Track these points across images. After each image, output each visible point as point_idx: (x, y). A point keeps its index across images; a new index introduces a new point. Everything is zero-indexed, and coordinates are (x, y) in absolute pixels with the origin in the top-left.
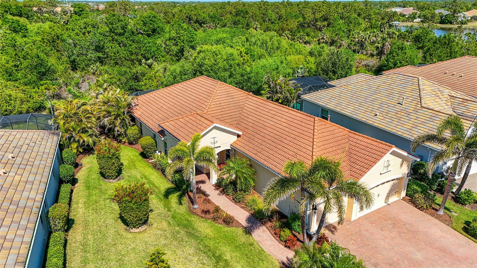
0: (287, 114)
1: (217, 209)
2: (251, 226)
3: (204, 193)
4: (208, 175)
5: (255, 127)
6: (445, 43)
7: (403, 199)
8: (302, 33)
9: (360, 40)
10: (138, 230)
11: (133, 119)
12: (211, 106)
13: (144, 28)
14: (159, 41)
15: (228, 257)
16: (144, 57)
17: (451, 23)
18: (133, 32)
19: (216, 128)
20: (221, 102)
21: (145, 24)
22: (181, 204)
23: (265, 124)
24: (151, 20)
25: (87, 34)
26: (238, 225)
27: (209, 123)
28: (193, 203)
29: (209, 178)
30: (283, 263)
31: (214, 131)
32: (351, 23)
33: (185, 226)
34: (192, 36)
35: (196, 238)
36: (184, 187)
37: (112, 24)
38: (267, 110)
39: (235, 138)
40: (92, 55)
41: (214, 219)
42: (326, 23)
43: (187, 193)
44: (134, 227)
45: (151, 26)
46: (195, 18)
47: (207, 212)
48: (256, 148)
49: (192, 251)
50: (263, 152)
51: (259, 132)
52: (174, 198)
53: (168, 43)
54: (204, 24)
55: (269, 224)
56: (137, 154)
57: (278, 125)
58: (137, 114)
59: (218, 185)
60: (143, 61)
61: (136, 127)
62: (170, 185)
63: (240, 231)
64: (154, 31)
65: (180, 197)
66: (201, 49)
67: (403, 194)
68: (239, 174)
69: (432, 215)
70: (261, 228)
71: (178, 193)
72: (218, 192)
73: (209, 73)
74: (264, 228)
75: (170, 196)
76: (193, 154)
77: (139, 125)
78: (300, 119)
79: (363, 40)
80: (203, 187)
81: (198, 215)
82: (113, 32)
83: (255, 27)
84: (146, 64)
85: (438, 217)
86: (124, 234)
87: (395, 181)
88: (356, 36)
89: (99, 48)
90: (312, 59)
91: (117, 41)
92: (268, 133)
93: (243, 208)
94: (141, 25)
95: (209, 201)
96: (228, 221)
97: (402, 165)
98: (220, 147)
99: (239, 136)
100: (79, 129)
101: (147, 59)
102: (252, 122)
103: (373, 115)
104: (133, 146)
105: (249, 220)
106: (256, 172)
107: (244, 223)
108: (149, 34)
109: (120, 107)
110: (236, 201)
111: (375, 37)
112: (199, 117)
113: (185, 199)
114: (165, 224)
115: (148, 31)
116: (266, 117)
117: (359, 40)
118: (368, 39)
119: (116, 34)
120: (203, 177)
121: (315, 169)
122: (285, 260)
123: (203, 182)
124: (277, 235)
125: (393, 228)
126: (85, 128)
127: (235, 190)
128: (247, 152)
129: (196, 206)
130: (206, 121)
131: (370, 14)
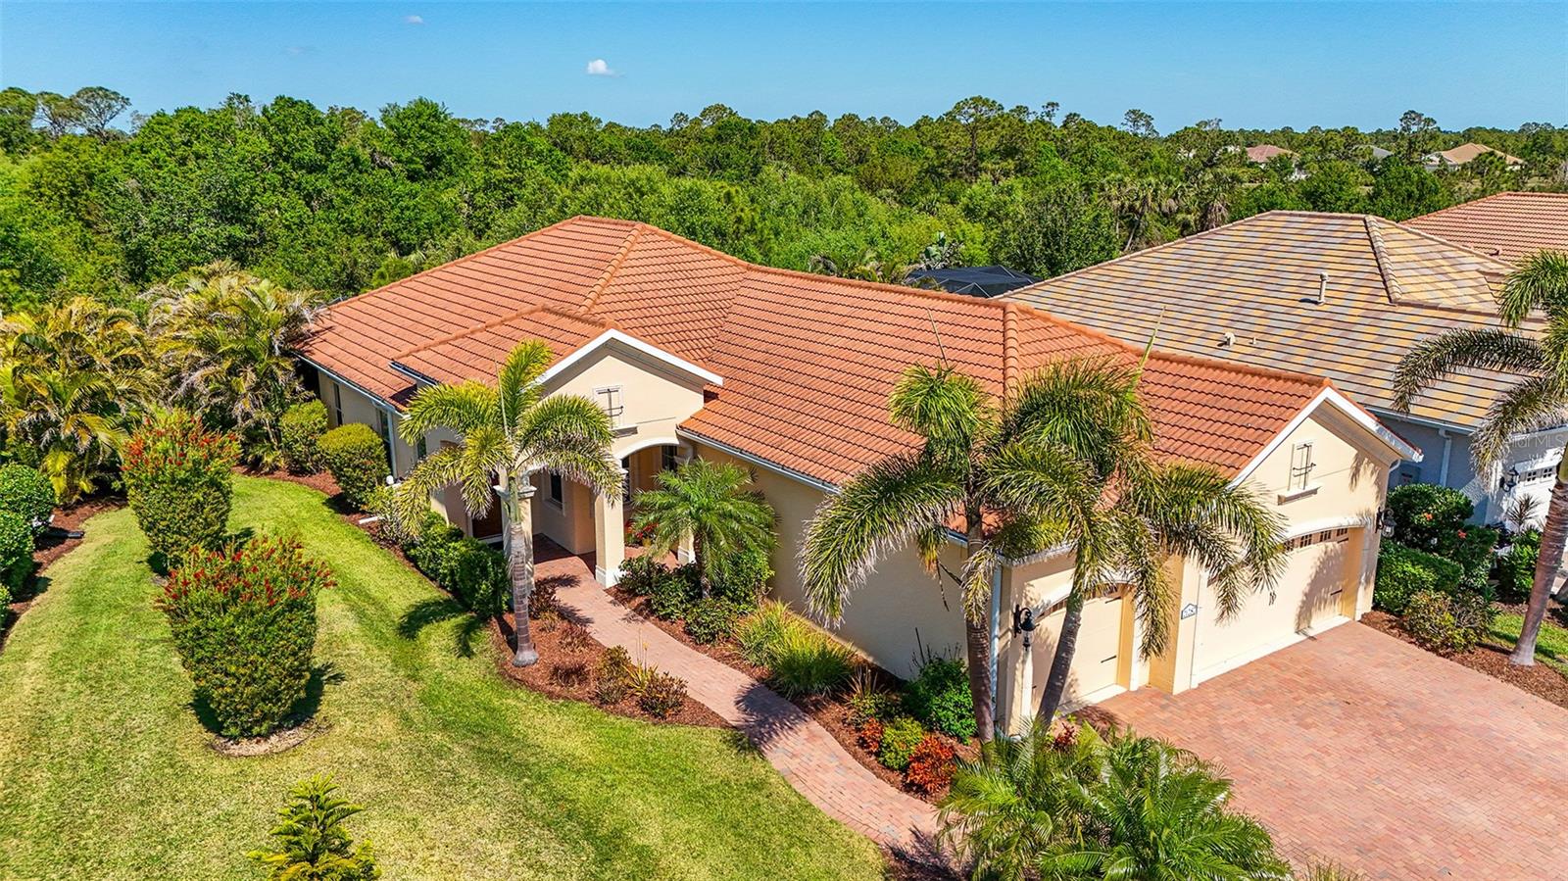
0: (897, 309)
1: (616, 660)
2: (761, 724)
3: (566, 614)
4: (590, 559)
5: (773, 360)
6: (1410, 195)
7: (1366, 619)
9: (1127, 203)
10: (263, 747)
13: (397, 150)
14: (447, 197)
15: (651, 836)
16: (396, 244)
18: (356, 161)
19: (612, 348)
21: (401, 139)
22: (466, 651)
23: (812, 347)
24: (422, 127)
25: (191, 164)
26: (704, 716)
28: (514, 645)
29: (592, 569)
30: (899, 854)
31: (610, 362)
32: (1092, 162)
33: (478, 730)
35: (521, 769)
36: (485, 587)
37: (285, 131)
38: (820, 306)
39: (695, 402)
40: (204, 228)
41: (603, 700)
42: (1010, 164)
43: (499, 614)
44: (246, 733)
45: (423, 146)
47: (571, 674)
48: (778, 426)
49: (491, 821)
50: (806, 436)
51: (789, 376)
52: (438, 637)
53: (480, 198)
55: (835, 710)
56: (316, 501)
57: (862, 347)
59: (625, 592)
60: (392, 255)
61: (317, 404)
62: (428, 592)
63: (711, 739)
64: (434, 161)
65: (467, 632)
67: (1364, 601)
68: (711, 520)
69: (1492, 671)
70: (801, 727)
71: (460, 619)
72: (624, 610)
74: (815, 726)
75: (422, 633)
76: (513, 423)
77: (331, 397)
78: (948, 318)
79: (1138, 204)
80: (563, 596)
81: (533, 688)
82: (286, 159)
84: (399, 265)
85: (1518, 677)
86: (196, 762)
88: (1114, 192)
89: (231, 211)
91: (298, 187)
92: (825, 373)
93: (723, 659)
94: (387, 139)
95: (585, 640)
96: (663, 702)
97: (1355, 475)
98: (634, 431)
99: (709, 396)
100: (76, 394)
102: (764, 347)
103: (1215, 344)
104: (311, 480)
105: (748, 700)
106: (777, 517)
107: (732, 714)
108: (414, 170)
109: (257, 327)
110: (700, 637)
111: (1175, 198)
113: (488, 638)
114: (386, 725)
115: (410, 161)
116: (816, 326)
117: (1123, 206)
118: (1153, 200)
119: (299, 165)
120: (572, 565)
122: (905, 841)
123: (568, 581)
124: (868, 748)
125: (1349, 716)
126: (103, 392)
127: (695, 595)
128: (744, 443)
129: (527, 655)
130: (578, 326)
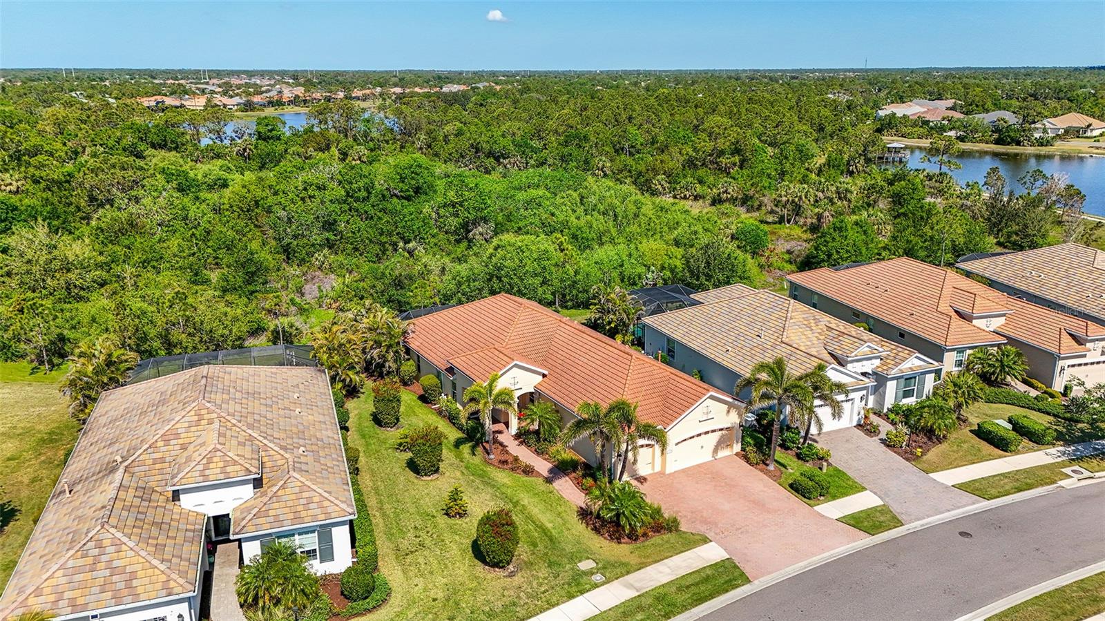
0: (604, 350)
1: (516, 459)
2: (553, 477)
3: (501, 444)
4: (507, 424)
5: (565, 364)
7: (737, 454)
8: (689, 179)
9: (791, 199)
10: (429, 478)
11: (408, 351)
12: (512, 338)
13: (401, 185)
14: (426, 209)
15: (525, 502)
16: (403, 238)
17: (1018, 143)
18: (384, 196)
19: (516, 366)
20: (525, 332)
21: (402, 180)
22: (474, 454)
23: (577, 361)
24: (413, 173)
25: (307, 200)
26: (539, 475)
27: (508, 360)
28: (488, 454)
29: (508, 428)
30: (582, 508)
31: (515, 369)
32: (786, 158)
33: (481, 476)
34: (483, 200)
35: (493, 486)
36: (479, 435)
37: (351, 183)
38: (581, 344)
39: (540, 378)
40: (317, 237)
41: (513, 470)
42: (737, 159)
43: (482, 443)
44: (426, 475)
45: (413, 182)
46: (486, 147)
47: (505, 462)
48: (564, 391)
49: (488, 497)
50: (571, 395)
51: (568, 372)
52: (466, 449)
53: (442, 211)
54: (504, 158)
55: (574, 475)
56: (415, 398)
57: (591, 364)
58: (414, 344)
59: (517, 436)
60: (401, 244)
61: (411, 362)
62: (460, 435)
63: (540, 480)
64: (417, 190)
65: (473, 448)
66: (500, 243)
67: (737, 447)
68: (543, 420)
69: (761, 470)
70: (564, 479)
71: (470, 444)
72: (517, 442)
73: (512, 278)
74: (567, 478)
75: (461, 447)
76: (491, 396)
77: (416, 358)
79: (797, 199)
80: (500, 437)
81: (494, 466)
82: (352, 197)
83: (600, 165)
84: (404, 249)
85: (767, 473)
86: (416, 481)
87: (723, 432)
88: (783, 193)
89: (329, 225)
90: (679, 252)
91: (357, 211)
92: (579, 372)
93: (546, 459)
94: (396, 181)
95: (507, 452)
96: (528, 471)
97: (728, 412)
98: (521, 388)
99: (544, 376)
100: (345, 365)
101: (407, 242)
102: (562, 358)
103: (725, 350)
104: (409, 388)
105: (551, 471)
106: (561, 418)
107: (546, 474)
108: (409, 196)
109: (393, 336)
110: (539, 453)
111: (823, 192)
112: (497, 353)
113: (479, 450)
114: (458, 474)
115: (407, 190)
116: (579, 352)
117: (788, 200)
118: (806, 197)
119: (357, 200)
120: (501, 426)
121: (611, 410)
122: (584, 506)
123: (500, 432)
124: (579, 485)
125: (711, 481)
126: (352, 363)
127: (538, 440)
128: (553, 395)
129: (492, 457)
130: (505, 358)
131: (842, 128)
